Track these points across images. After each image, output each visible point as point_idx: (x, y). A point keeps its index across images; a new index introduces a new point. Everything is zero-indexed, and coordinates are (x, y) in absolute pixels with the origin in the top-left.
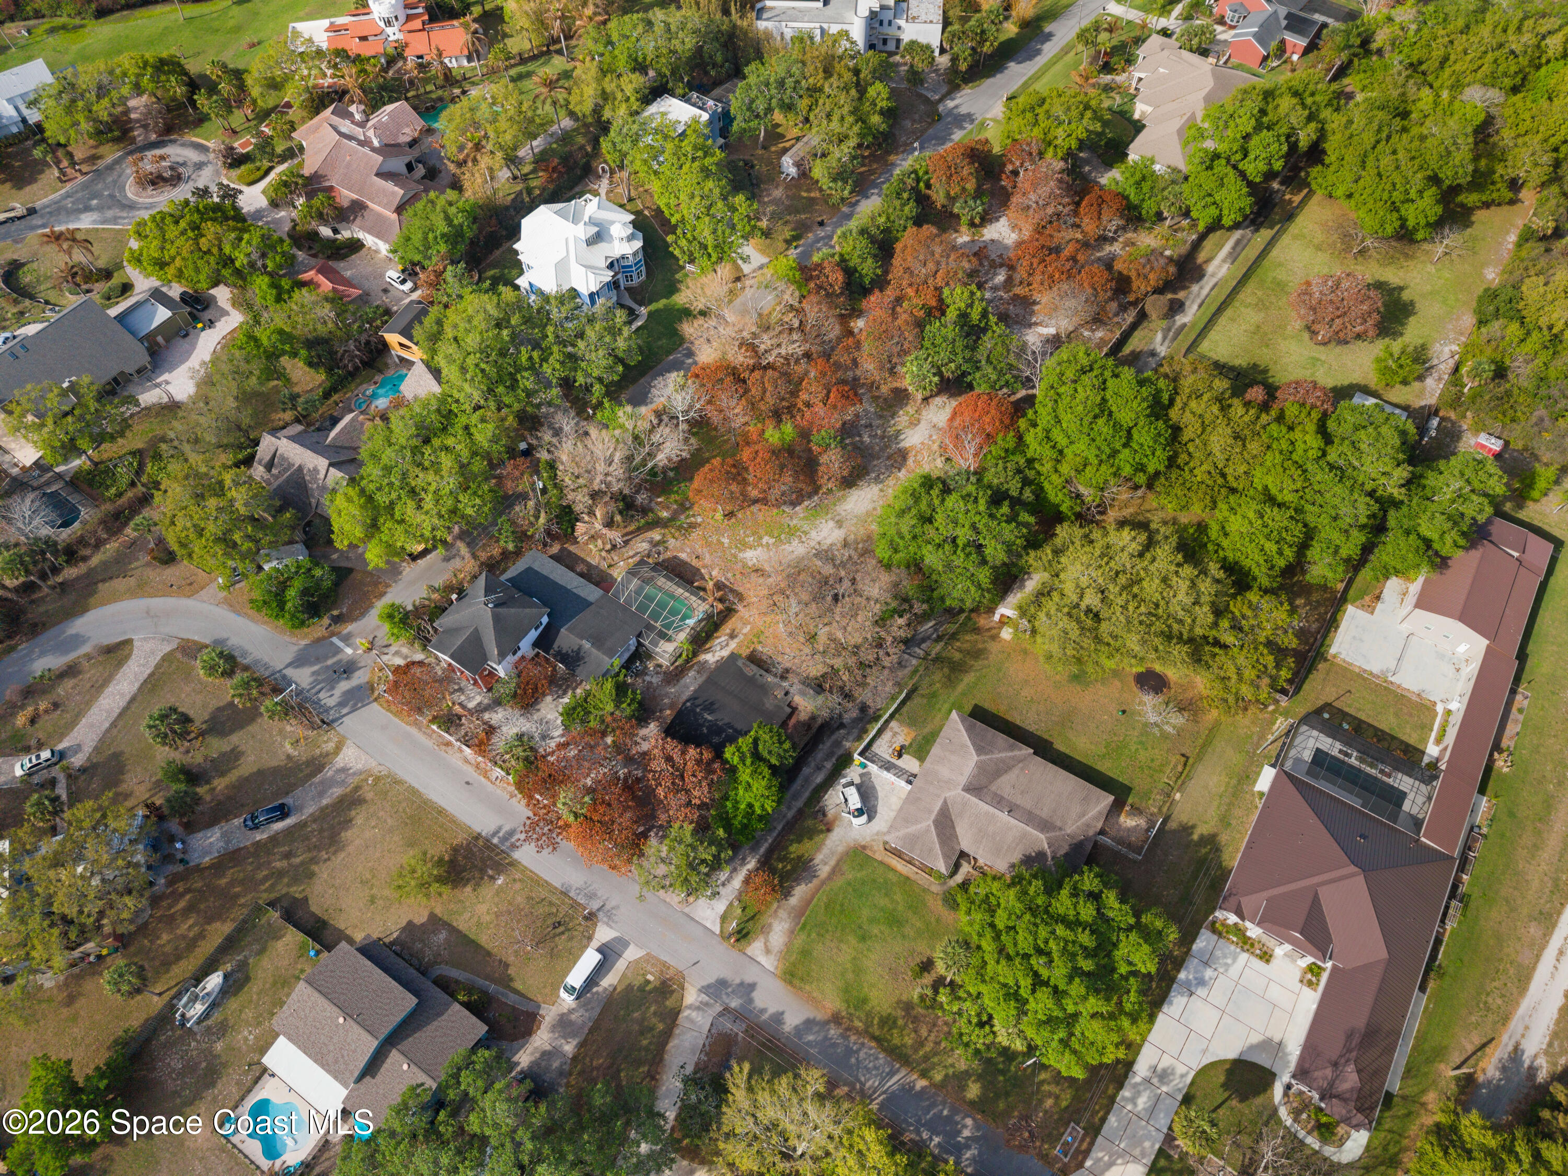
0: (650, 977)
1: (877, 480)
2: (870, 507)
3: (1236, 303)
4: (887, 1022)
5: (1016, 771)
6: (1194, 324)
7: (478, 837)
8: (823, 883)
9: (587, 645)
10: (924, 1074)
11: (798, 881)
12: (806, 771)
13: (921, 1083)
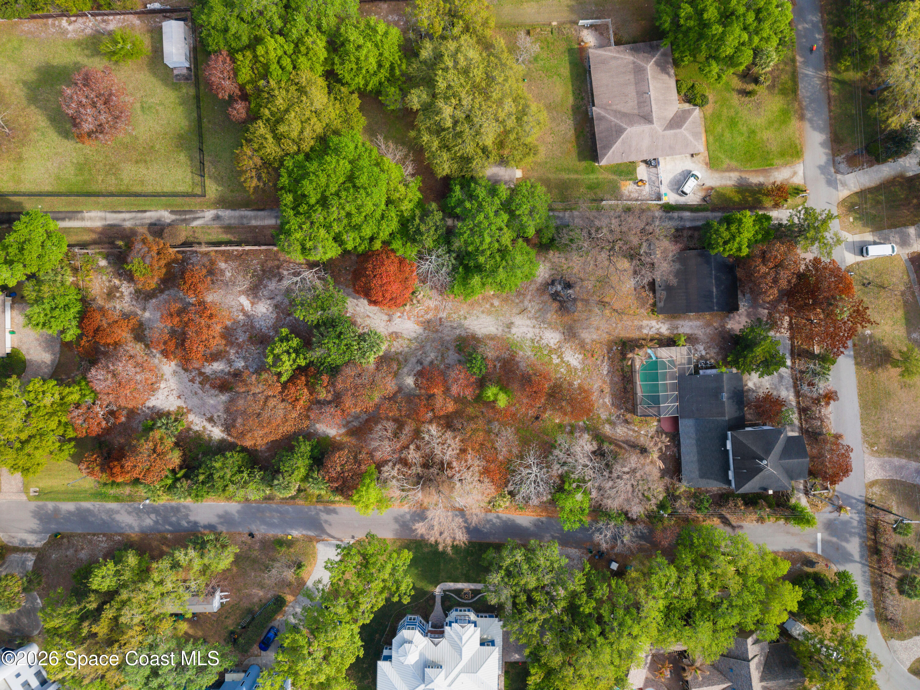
0: (851, 219)
1: (461, 326)
2: (484, 316)
3: (123, 188)
4: (784, 92)
5: (614, 107)
6: (166, 207)
7: (857, 364)
8: (741, 171)
9: (725, 395)
10: (793, 60)
11: (750, 185)
12: (688, 224)
13: (798, 58)
